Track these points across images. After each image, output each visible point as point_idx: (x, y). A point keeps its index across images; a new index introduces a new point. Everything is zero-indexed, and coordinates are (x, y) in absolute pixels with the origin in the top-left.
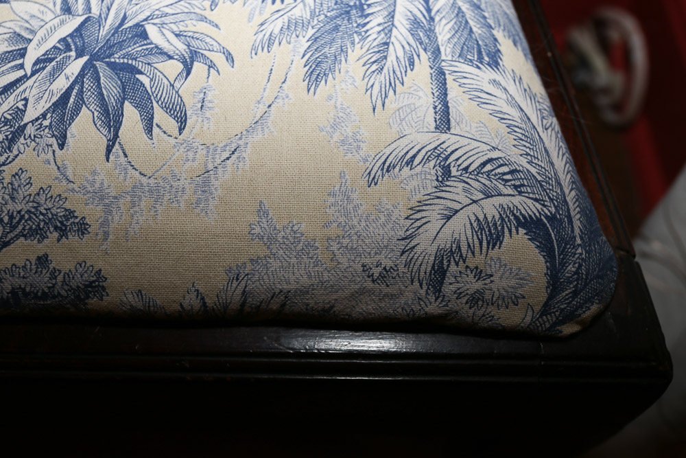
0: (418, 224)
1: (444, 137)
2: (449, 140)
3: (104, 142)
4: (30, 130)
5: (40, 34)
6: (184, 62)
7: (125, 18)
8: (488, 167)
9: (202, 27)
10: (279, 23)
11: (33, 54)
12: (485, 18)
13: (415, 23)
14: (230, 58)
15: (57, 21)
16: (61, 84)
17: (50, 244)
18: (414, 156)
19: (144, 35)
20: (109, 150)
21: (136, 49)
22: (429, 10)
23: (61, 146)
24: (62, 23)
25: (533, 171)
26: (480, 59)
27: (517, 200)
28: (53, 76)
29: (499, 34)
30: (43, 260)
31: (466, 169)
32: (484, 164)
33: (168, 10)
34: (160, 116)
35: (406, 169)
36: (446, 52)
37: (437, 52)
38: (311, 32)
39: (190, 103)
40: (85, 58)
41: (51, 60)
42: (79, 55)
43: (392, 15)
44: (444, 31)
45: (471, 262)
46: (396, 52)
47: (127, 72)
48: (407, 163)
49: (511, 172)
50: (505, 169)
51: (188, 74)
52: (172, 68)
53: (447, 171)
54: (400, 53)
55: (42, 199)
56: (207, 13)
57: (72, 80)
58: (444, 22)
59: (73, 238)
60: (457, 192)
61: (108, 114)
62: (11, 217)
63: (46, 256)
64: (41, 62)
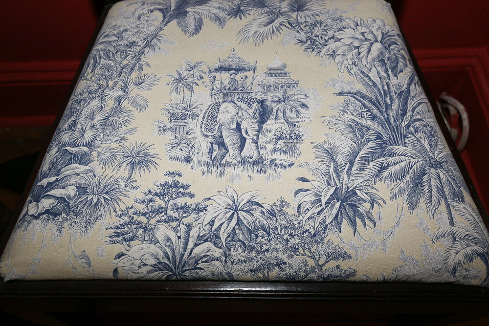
0: (448, 255)
1: (453, 228)
2: (454, 229)
3: (352, 231)
4: (329, 226)
5: (324, 193)
6: (371, 203)
7: (348, 187)
8: (467, 237)
9: (373, 191)
10: (397, 189)
11: (324, 201)
12: (457, 183)
13: (438, 187)
14: (384, 202)
15: (327, 188)
16: (335, 211)
17: (340, 262)
18: (445, 234)
19: (356, 194)
20: (354, 233)
21: (354, 198)
22: (441, 183)
23: (340, 232)
24: (329, 189)
25: (479, 238)
26: (459, 200)
27: (476, 248)
28: (332, 208)
29: (462, 189)
30: (338, 267)
31: (460, 238)
32: (465, 236)
33: (360, 184)
34: (367, 222)
35: (443, 238)
36: (448, 197)
37: (446, 199)
38: (407, 192)
39: (376, 217)
40: (340, 202)
41: (330, 203)
42: (338, 201)
43: (430, 186)
44: (447, 191)
45: (464, 267)
46: (434, 199)
47: (353, 206)
48: (443, 236)
49: (473, 239)
50: (471, 238)
51: (373, 208)
52: (367, 205)
53: (455, 238)
54: (436, 200)
55: (337, 248)
56: (374, 186)
57: (338, 209)
58: (446, 187)
59: (347, 260)
60: (458, 245)
61: (351, 220)
62: (328, 254)
63: (339, 265)
64: (327, 203)
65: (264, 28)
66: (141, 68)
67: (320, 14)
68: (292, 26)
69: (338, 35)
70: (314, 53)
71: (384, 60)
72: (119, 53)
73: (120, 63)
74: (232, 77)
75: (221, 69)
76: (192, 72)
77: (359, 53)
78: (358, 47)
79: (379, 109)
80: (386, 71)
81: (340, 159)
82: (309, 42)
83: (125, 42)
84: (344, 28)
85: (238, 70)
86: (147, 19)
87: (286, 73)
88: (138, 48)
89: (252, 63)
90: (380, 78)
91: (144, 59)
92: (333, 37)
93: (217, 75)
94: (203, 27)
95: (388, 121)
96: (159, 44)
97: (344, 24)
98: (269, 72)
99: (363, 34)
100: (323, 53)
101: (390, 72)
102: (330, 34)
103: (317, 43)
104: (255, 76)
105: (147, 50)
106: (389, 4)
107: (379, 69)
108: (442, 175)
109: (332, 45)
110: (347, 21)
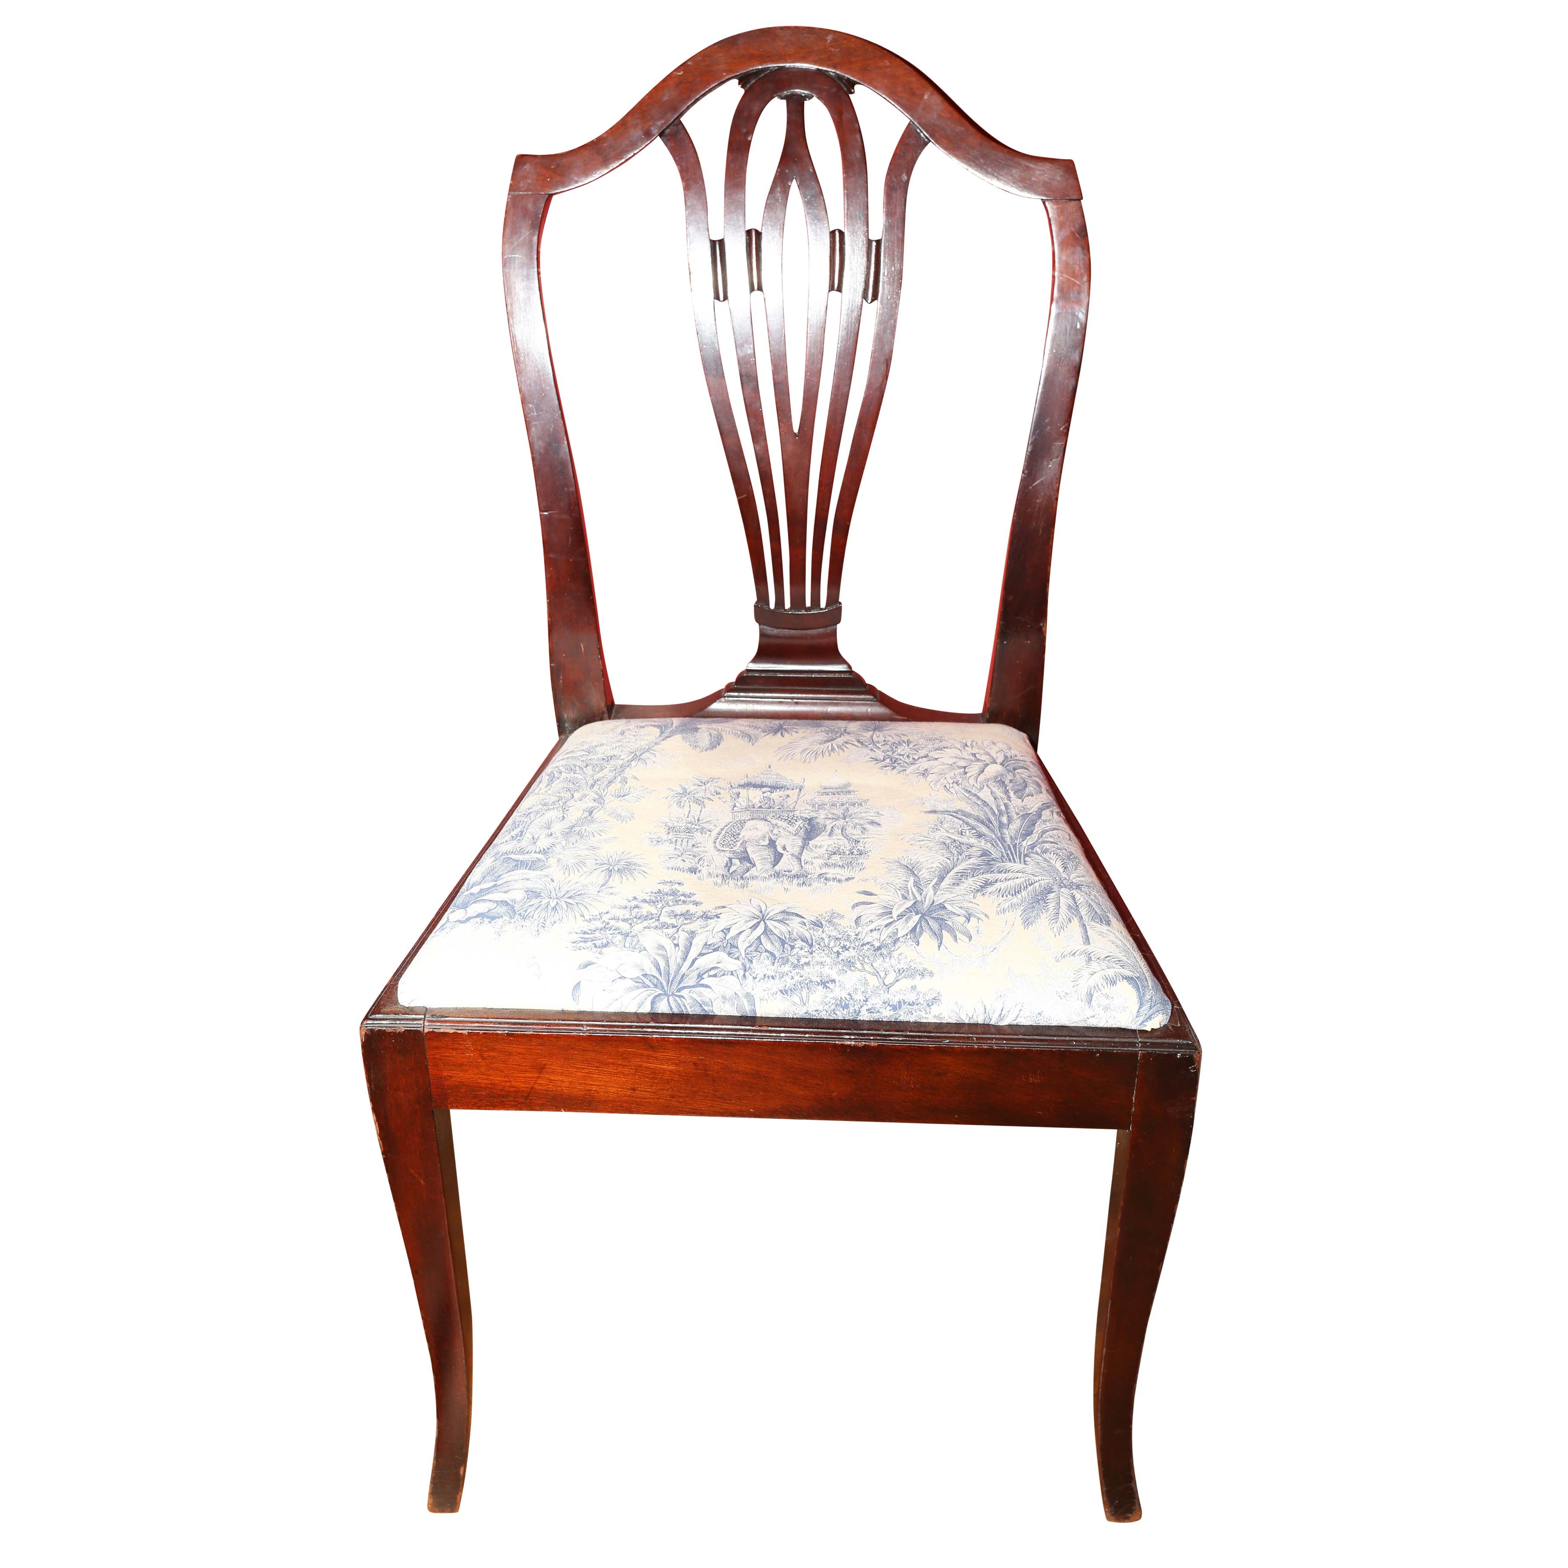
0: (1080, 976)
1: (1087, 947)
2: (1090, 948)
3: (937, 945)
4: (901, 939)
5: (896, 906)
6: (966, 917)
7: (933, 901)
8: (1108, 958)
9: (970, 905)
10: (1007, 905)
11: (895, 914)
13: (1069, 906)
14: (986, 916)
15: (901, 902)
16: (911, 924)
17: (917, 981)
18: (1075, 953)
19: (945, 908)
20: (939, 947)
21: (942, 912)
22: (1076, 903)
23: (918, 945)
24: (904, 903)
25: (1129, 962)
27: (1122, 970)
28: (907, 921)
29: (1110, 916)
30: (914, 988)
31: (1099, 958)
32: (1106, 957)
33: (953, 899)
34: (959, 935)
35: (1072, 957)
36: (1085, 918)
37: (1081, 918)
38: (1022, 908)
39: (973, 932)
40: (920, 915)
41: (905, 915)
42: (917, 914)
43: (1059, 903)
44: (1083, 911)
45: (1104, 991)
46: (1063, 916)
47: (941, 921)
48: (1072, 955)
50: (1116, 960)
51: (969, 921)
52: (962, 919)
53: (1090, 959)
54: (1065, 917)
55: (912, 964)
56: (972, 900)
57: (916, 922)
58: (1083, 907)
59: (927, 978)
60: (1094, 966)
61: (935, 933)
62: (899, 970)
63: (915, 986)
64: (900, 916)
65: (819, 746)
66: (625, 781)
67: (908, 734)
68: (862, 743)
69: (933, 754)
70: (895, 771)
71: (1004, 783)
72: (590, 767)
73: (593, 776)
74: (765, 795)
75: (748, 785)
76: (703, 787)
77: (966, 773)
78: (965, 767)
79: (989, 828)
80: (1006, 792)
81: (924, 874)
82: (888, 761)
83: (600, 756)
84: (944, 748)
85: (774, 788)
86: (634, 734)
87: (849, 792)
88: (621, 762)
89: (798, 781)
90: (995, 798)
91: (628, 773)
92: (926, 756)
93: (743, 792)
94: (722, 743)
95: (1003, 840)
96: (653, 758)
97: (944, 744)
98: (823, 791)
99: (974, 755)
100: (908, 772)
101: (1012, 794)
102: (922, 753)
103: (900, 762)
104: (801, 795)
105: (633, 764)
106: (1024, 735)
107: (995, 789)
108: (1078, 896)
109: (924, 764)
110: (950, 741)
